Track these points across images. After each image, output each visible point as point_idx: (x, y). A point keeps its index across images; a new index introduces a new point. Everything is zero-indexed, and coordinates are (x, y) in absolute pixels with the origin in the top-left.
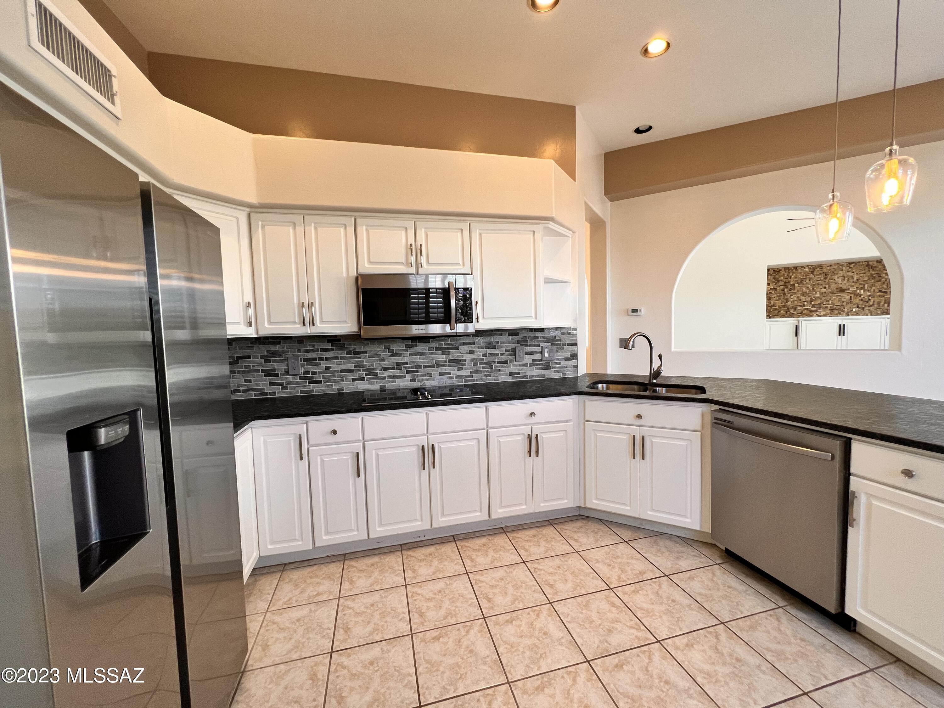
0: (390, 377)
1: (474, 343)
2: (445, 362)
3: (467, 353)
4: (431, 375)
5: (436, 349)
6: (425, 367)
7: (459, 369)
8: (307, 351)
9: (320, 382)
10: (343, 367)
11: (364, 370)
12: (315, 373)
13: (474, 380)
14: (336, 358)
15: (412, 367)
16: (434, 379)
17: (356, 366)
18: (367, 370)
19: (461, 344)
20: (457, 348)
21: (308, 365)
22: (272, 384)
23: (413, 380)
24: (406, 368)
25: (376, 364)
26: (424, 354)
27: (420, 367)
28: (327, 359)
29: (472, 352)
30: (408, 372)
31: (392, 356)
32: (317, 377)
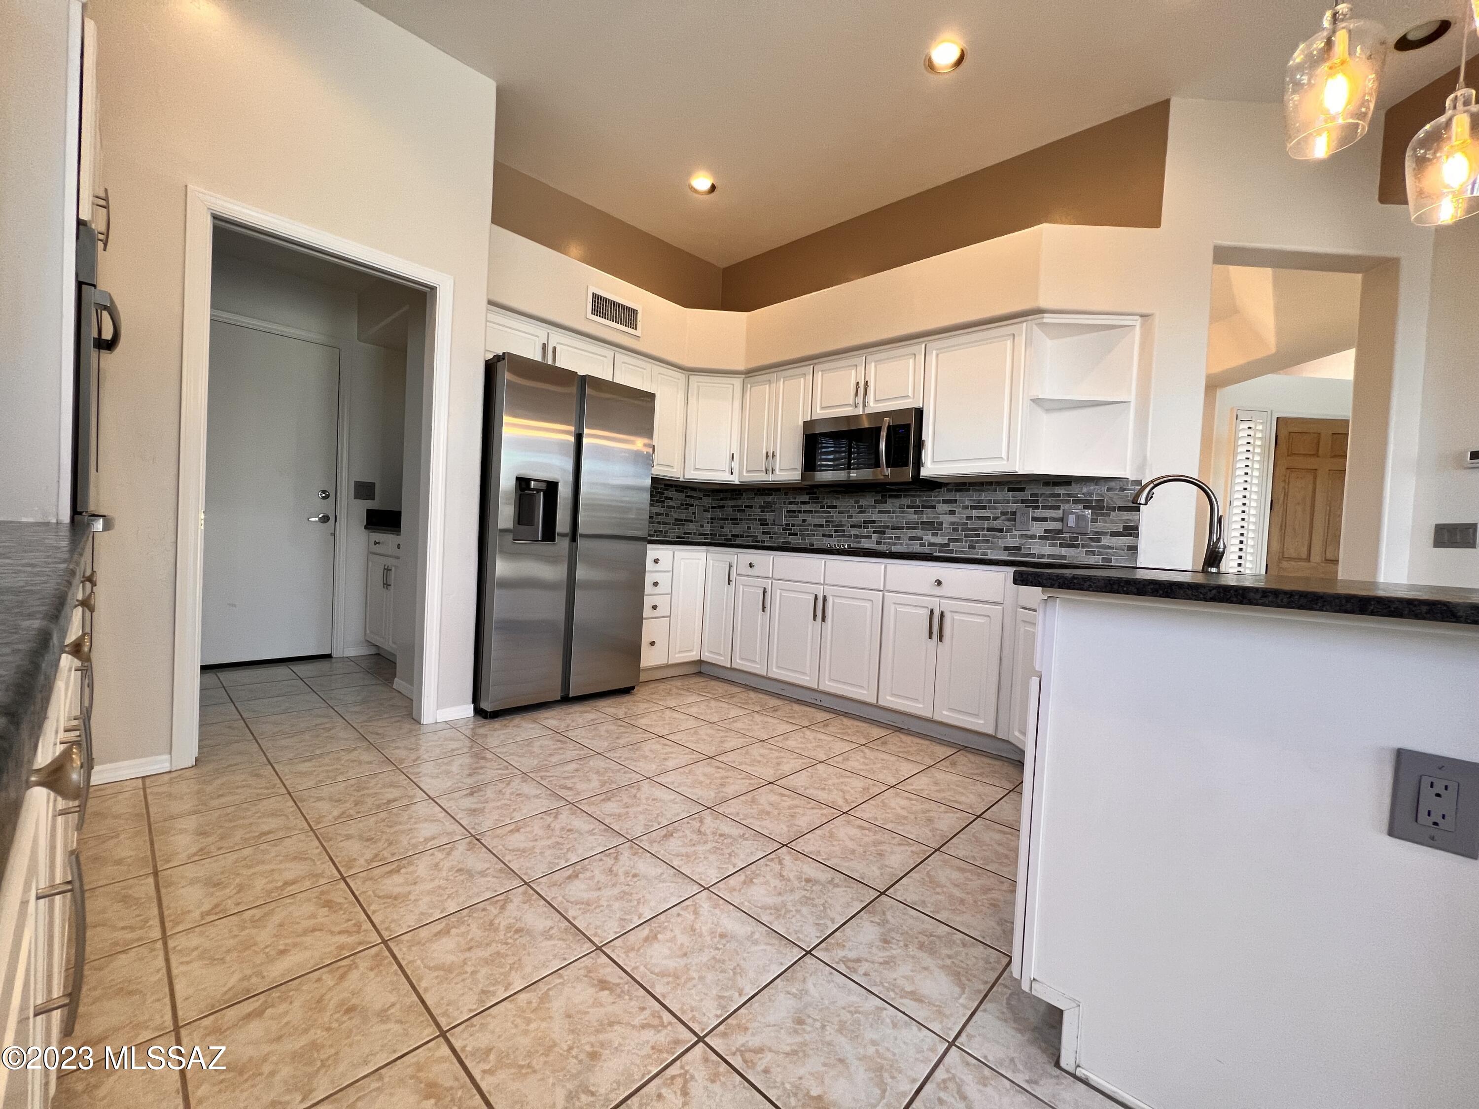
0: (856, 536)
1: (956, 501)
2: (918, 523)
3: (946, 514)
4: (898, 538)
5: (908, 507)
6: (894, 528)
7: (933, 535)
8: (790, 503)
9: (796, 534)
10: (817, 521)
11: (833, 526)
12: (793, 525)
13: (952, 551)
14: (811, 512)
15: (880, 527)
16: (901, 544)
17: (827, 521)
18: (837, 526)
19: (939, 502)
20: (934, 507)
21: (790, 517)
22: (764, 533)
23: (878, 543)
24: (872, 527)
25: (844, 520)
26: (894, 512)
27: (888, 527)
28: (805, 512)
29: (952, 513)
30: (874, 532)
31: (861, 512)
32: (796, 529)
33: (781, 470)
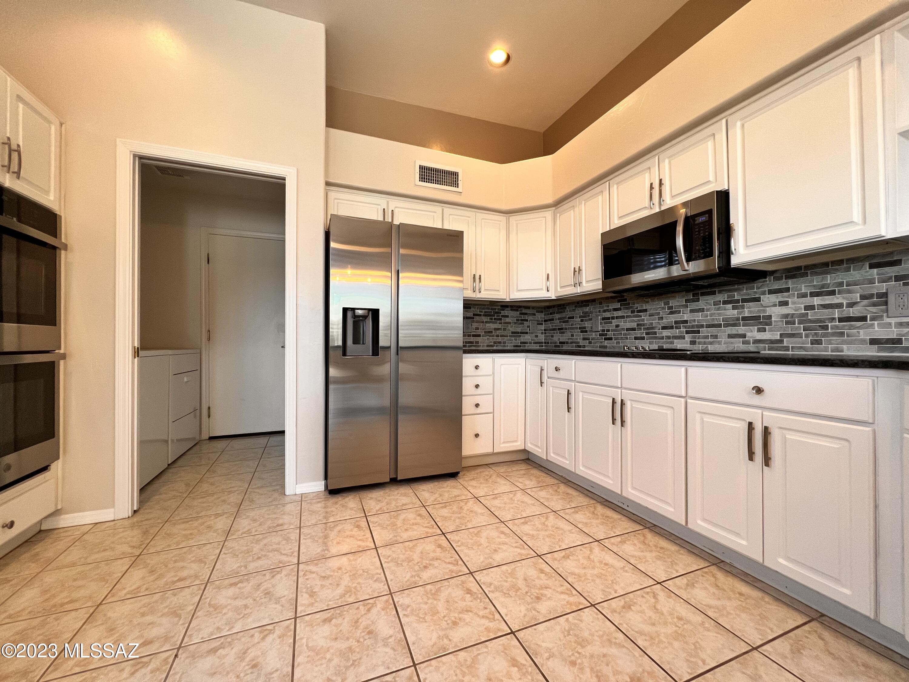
0: (668, 337)
1: (787, 290)
2: (738, 319)
3: (775, 305)
4: (716, 337)
5: (725, 303)
6: (709, 326)
7: (759, 330)
8: (605, 311)
9: (611, 339)
10: (629, 325)
11: (644, 329)
12: (608, 331)
13: (787, 349)
14: (623, 317)
15: (693, 326)
16: (719, 343)
17: (638, 325)
18: (648, 329)
19: (764, 293)
20: (758, 300)
21: (605, 323)
22: (584, 339)
23: (693, 343)
24: (685, 327)
25: (655, 322)
26: (708, 310)
27: (702, 326)
28: (617, 318)
29: (784, 304)
30: (687, 332)
31: (672, 313)
32: (610, 334)
33: (587, 282)
